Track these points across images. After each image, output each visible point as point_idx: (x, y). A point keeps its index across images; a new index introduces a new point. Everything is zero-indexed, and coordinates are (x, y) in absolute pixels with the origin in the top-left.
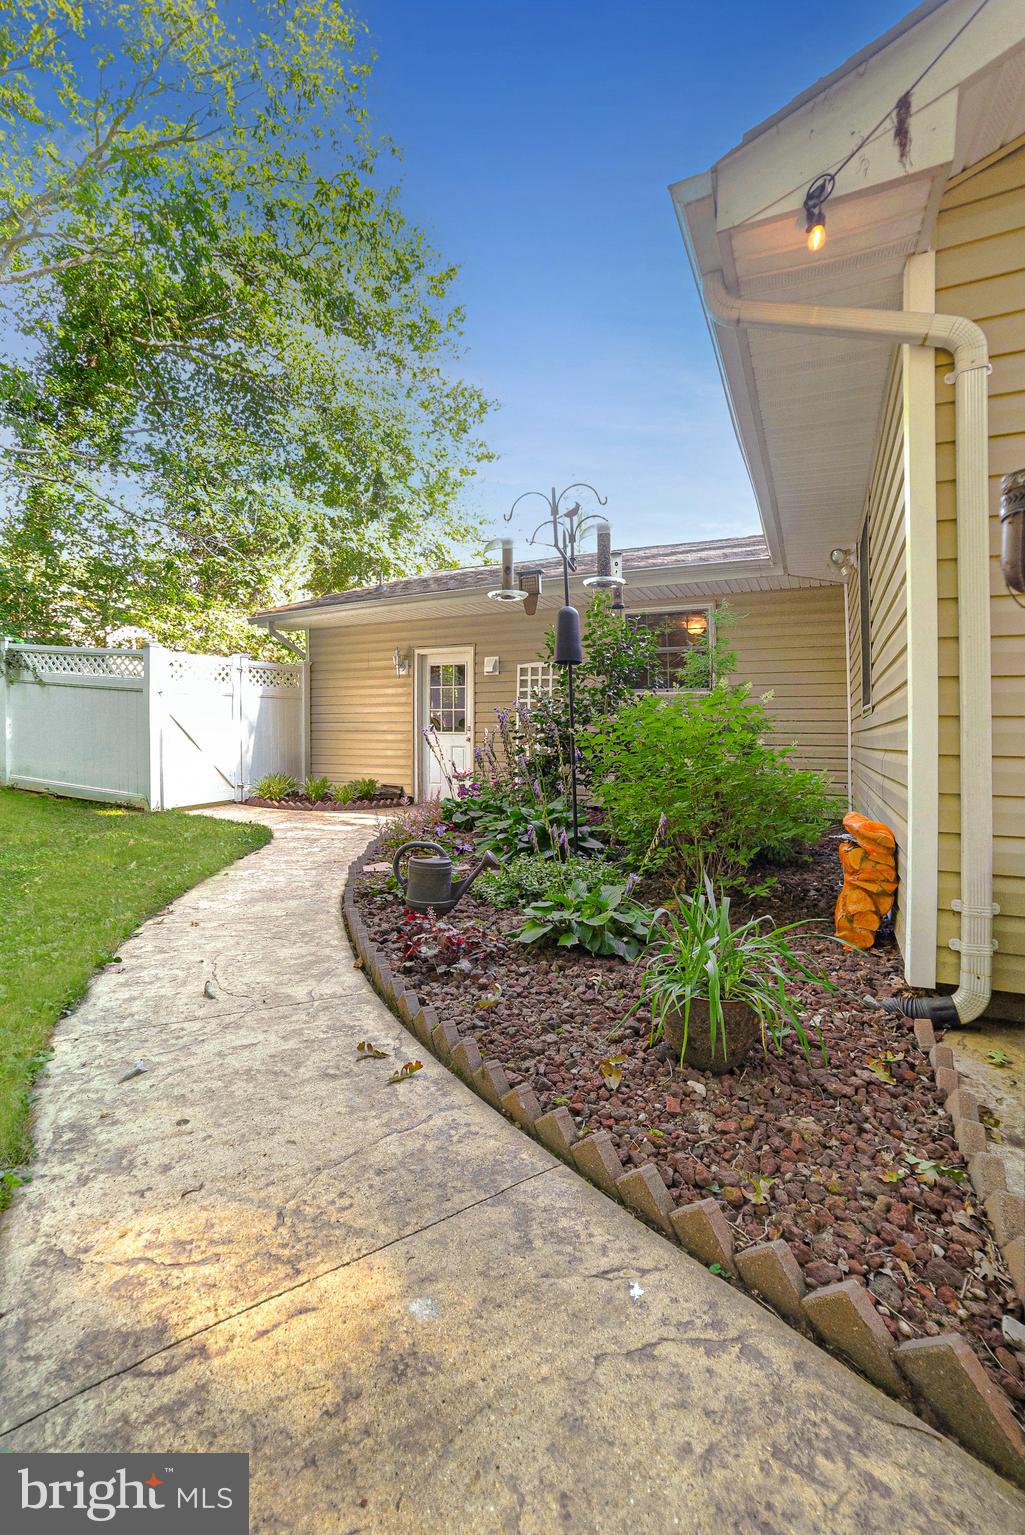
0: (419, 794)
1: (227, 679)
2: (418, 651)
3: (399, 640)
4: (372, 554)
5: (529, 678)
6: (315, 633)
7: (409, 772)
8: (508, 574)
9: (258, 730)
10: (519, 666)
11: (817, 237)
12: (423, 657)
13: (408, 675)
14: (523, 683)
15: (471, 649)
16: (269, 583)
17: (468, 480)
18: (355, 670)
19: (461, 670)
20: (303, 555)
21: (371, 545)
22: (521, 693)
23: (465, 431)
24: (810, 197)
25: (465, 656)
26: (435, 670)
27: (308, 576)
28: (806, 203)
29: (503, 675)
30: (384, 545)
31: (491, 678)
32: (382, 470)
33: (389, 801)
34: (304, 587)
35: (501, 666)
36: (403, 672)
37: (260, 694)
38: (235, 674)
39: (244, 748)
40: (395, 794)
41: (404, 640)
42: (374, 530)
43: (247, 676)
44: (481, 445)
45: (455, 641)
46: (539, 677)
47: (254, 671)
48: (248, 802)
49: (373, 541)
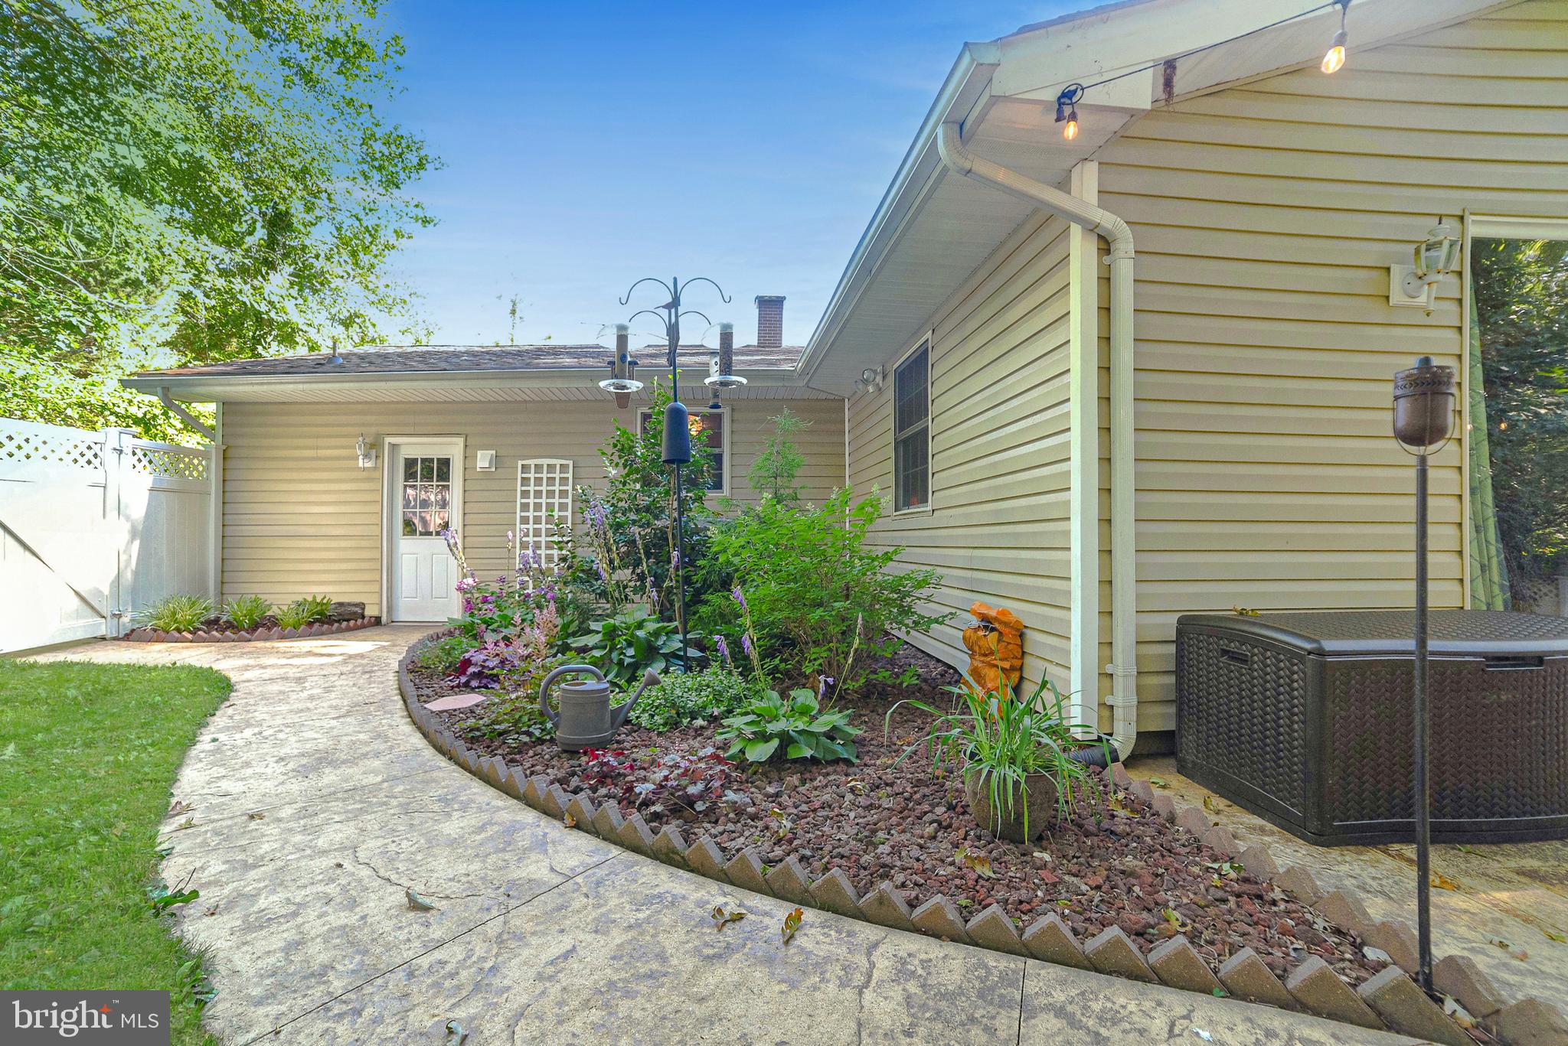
0: (388, 612)
1: (96, 462)
2: (388, 440)
3: (363, 425)
4: (273, 314)
5: (532, 475)
6: (229, 408)
7: (376, 588)
8: (622, 363)
9: (144, 533)
10: (520, 463)
11: (1071, 130)
12: (394, 447)
13: (375, 468)
14: (525, 481)
15: (460, 441)
16: (111, 332)
17: (403, 243)
18: (285, 459)
19: (445, 463)
20: (167, 301)
21: (271, 303)
22: (523, 492)
23: (398, 187)
24: (1064, 95)
25: (453, 449)
26: (410, 463)
27: (173, 329)
28: (1059, 99)
29: (499, 470)
30: (289, 305)
31: (486, 474)
32: (292, 211)
33: (352, 623)
34: (166, 344)
35: (498, 462)
36: (368, 465)
37: (150, 485)
38: (110, 457)
39: (123, 558)
40: (355, 613)
41: (370, 425)
42: (278, 282)
43: (128, 460)
44: (417, 206)
45: (419, 430)
46: (544, 475)
47: (140, 454)
48: (130, 637)
49: (274, 298)
